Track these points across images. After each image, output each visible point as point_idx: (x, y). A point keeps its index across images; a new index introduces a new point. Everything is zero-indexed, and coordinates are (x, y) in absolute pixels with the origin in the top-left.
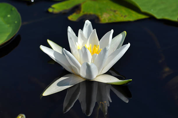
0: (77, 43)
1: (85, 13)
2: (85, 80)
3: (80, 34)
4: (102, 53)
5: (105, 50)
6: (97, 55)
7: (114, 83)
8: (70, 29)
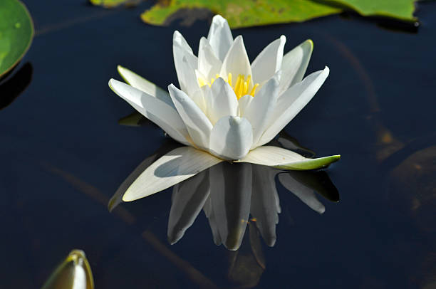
0: (196, 71)
1: (183, 5)
2: (220, 161)
3: (203, 48)
4: (263, 92)
5: (272, 85)
6: (252, 98)
7: (294, 167)
8: (178, 37)
